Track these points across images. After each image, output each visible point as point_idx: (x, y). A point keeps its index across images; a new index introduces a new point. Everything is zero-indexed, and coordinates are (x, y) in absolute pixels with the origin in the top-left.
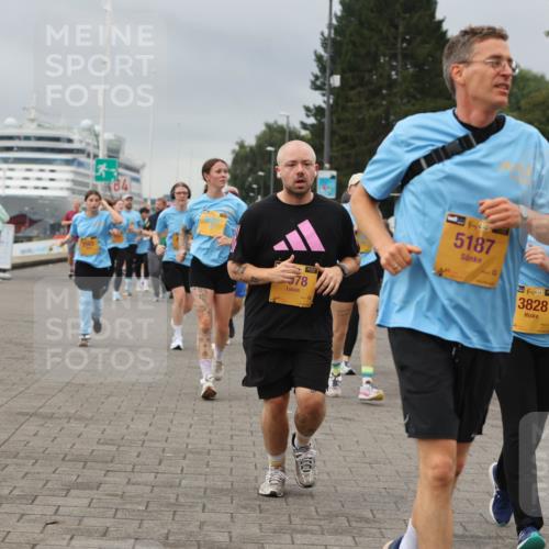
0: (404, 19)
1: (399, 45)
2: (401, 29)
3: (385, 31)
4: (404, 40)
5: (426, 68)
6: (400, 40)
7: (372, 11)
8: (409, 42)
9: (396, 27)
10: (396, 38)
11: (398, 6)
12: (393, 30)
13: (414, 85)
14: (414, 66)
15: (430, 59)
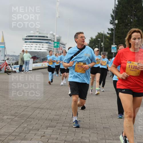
0: (134, 5)
1: (133, 13)
2: (133, 8)
3: (129, 8)
4: (134, 11)
5: (140, 18)
6: (133, 11)
7: (126, 3)
8: (135, 11)
9: (132, 8)
10: (132, 11)
11: (133, 2)
12: (131, 8)
13: (137, 23)
14: (137, 18)
15: (141, 16)
